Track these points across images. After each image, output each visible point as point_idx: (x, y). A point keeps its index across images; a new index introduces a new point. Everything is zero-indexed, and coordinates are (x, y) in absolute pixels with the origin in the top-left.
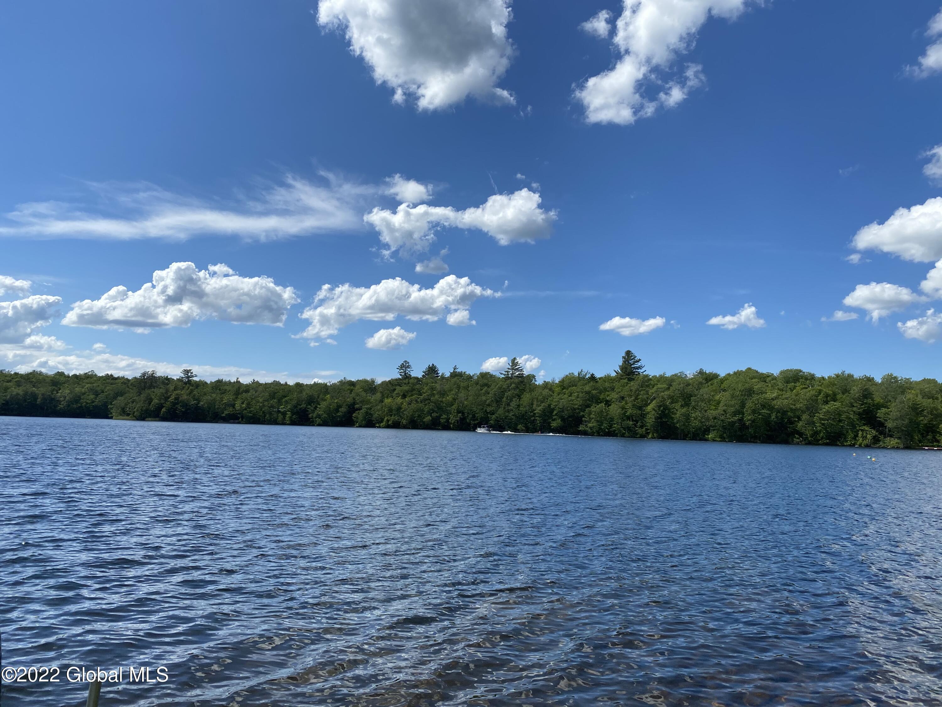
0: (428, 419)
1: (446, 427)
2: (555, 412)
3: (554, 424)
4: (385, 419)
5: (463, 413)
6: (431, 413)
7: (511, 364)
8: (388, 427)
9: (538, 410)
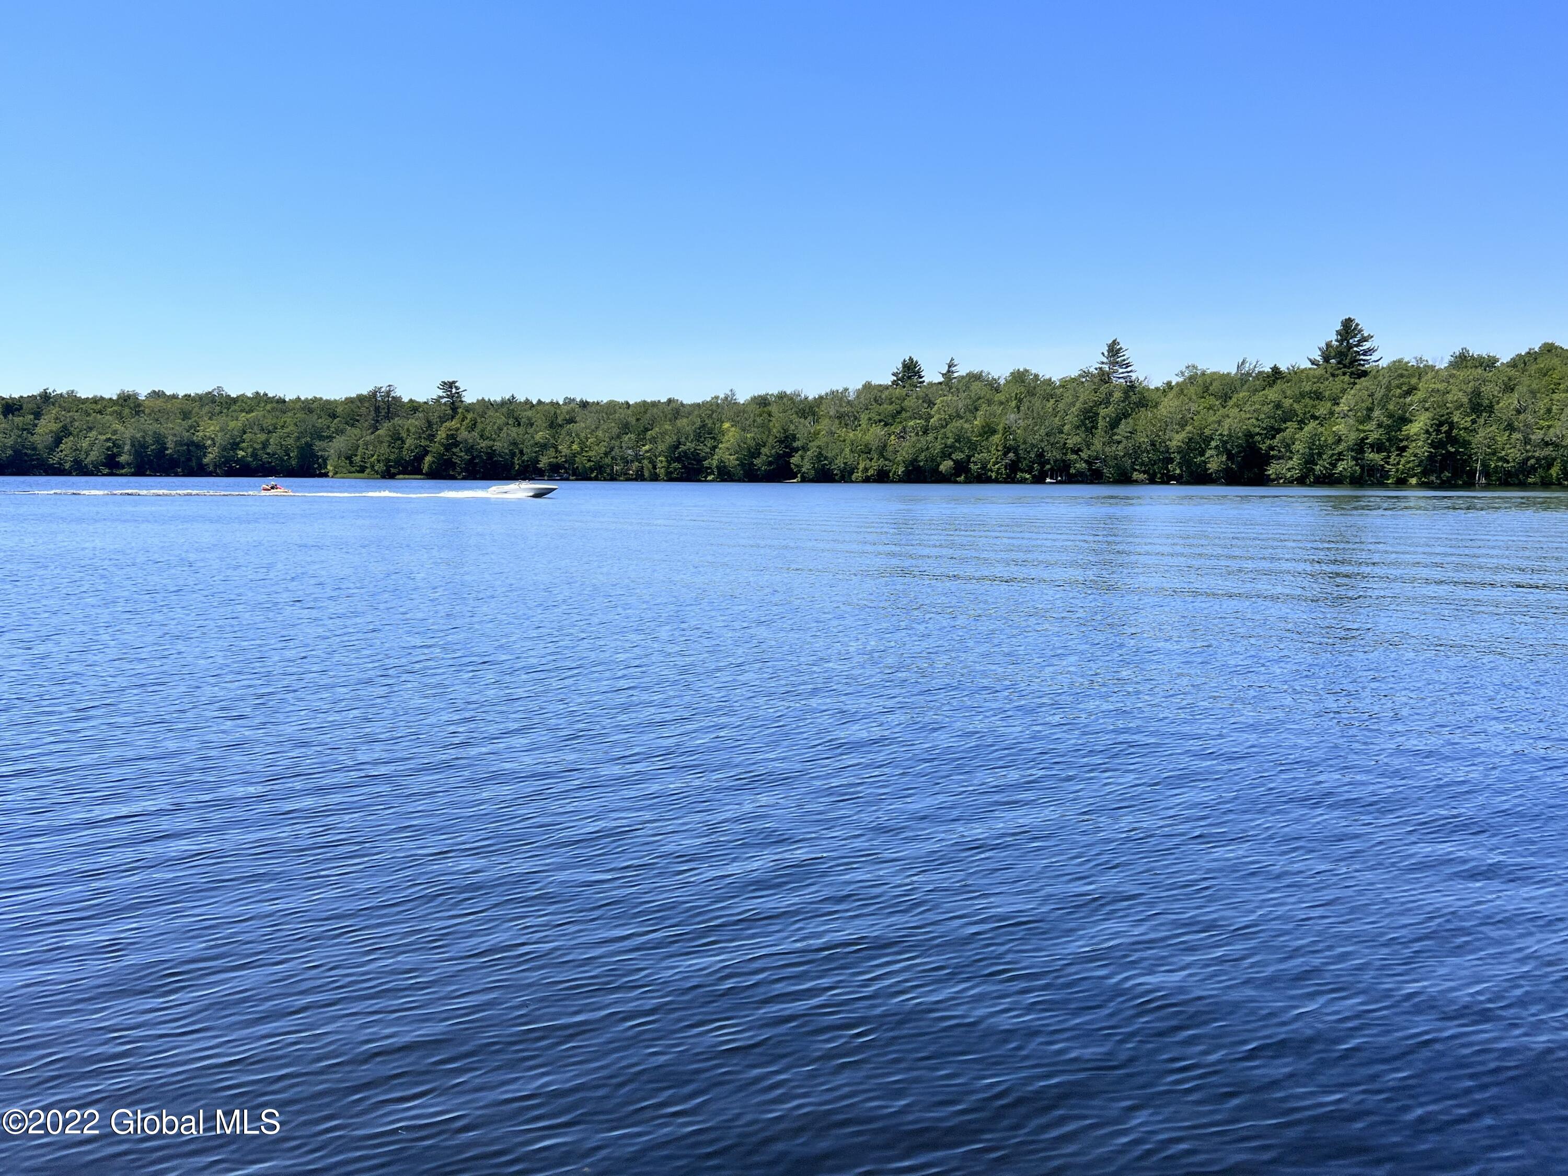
0: (946, 466)
1: (982, 478)
2: (1213, 444)
3: (1211, 467)
4: (861, 466)
6: (950, 454)
7: (1106, 354)
8: (867, 480)
9: (1177, 440)
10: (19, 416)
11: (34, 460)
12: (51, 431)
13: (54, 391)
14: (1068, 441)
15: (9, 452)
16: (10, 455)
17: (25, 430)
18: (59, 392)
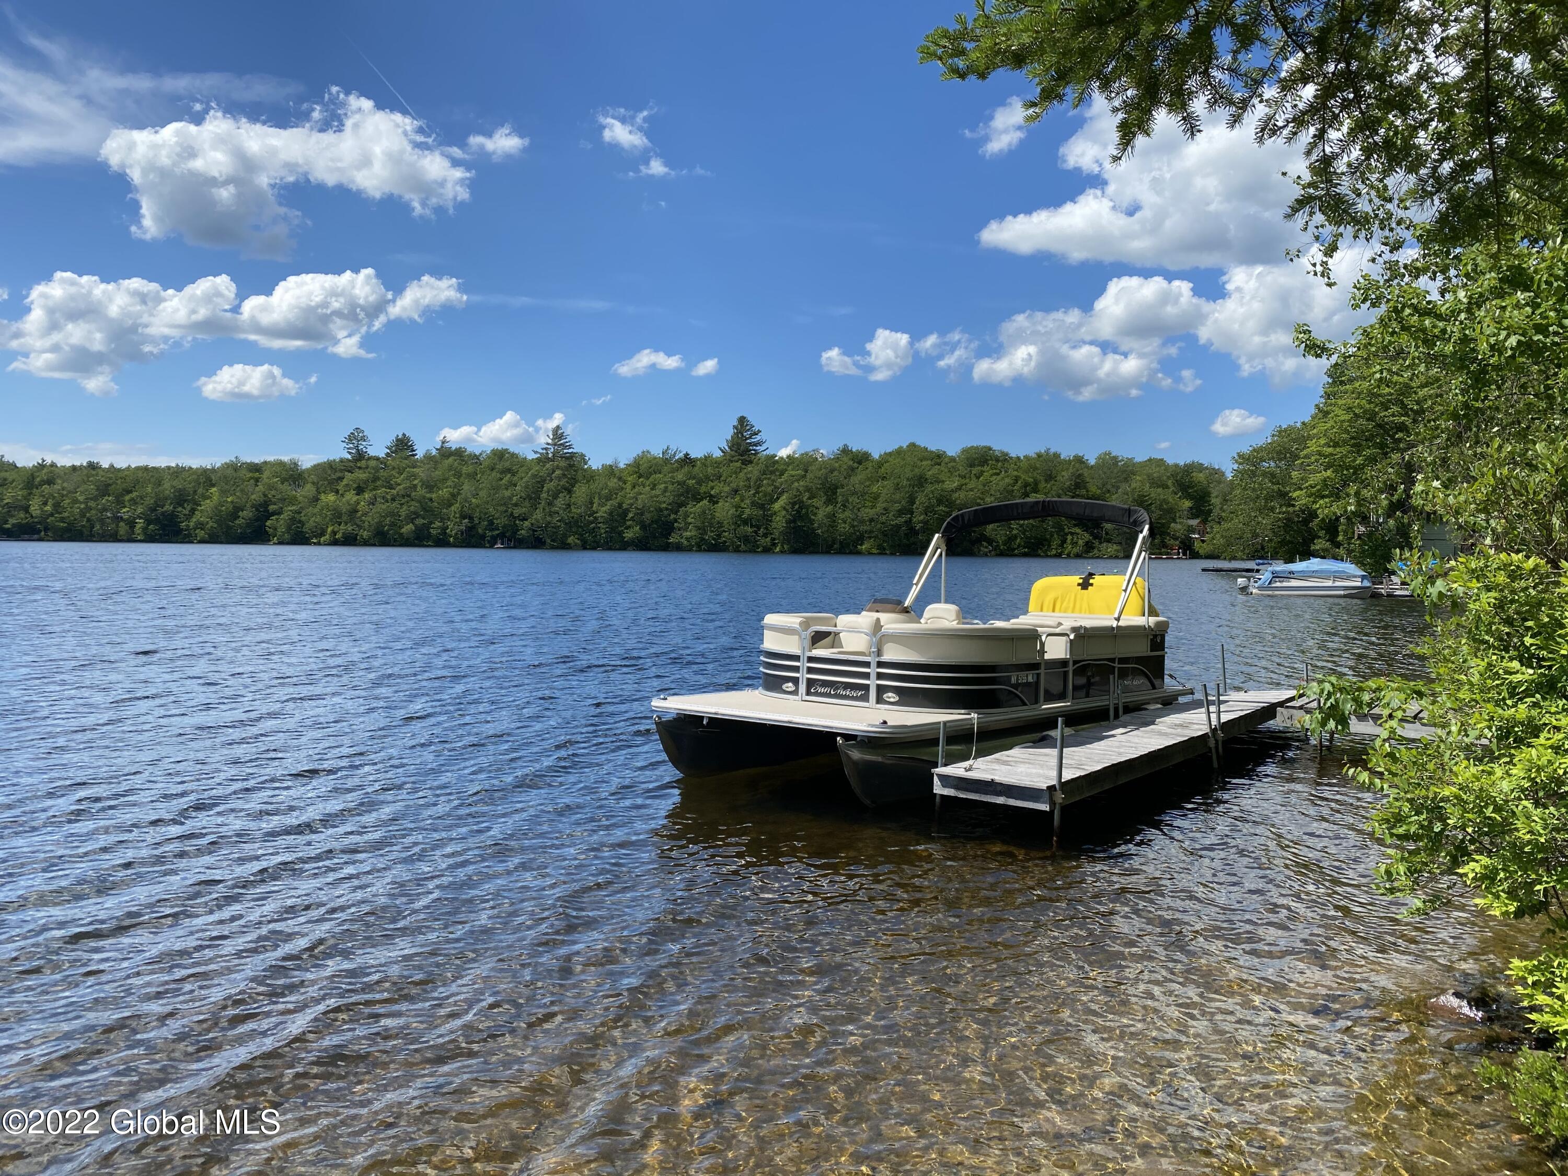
0: (408, 529)
1: (441, 542)
2: (630, 515)
3: (628, 535)
4: (330, 529)
5: (471, 518)
6: (414, 519)
7: (552, 436)
8: (335, 543)
9: (602, 512)
14: (515, 510)
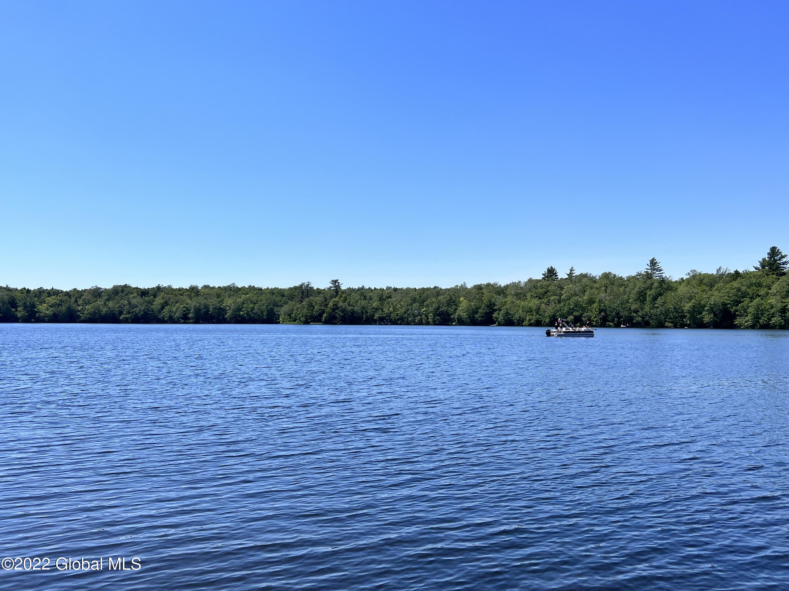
7: (649, 265)
8: (530, 325)
9: (687, 306)
10: (147, 297)
11: (152, 316)
12: (160, 303)
13: (162, 285)
14: (632, 307)
15: (142, 313)
16: (142, 314)
17: (149, 303)
18: (164, 286)
